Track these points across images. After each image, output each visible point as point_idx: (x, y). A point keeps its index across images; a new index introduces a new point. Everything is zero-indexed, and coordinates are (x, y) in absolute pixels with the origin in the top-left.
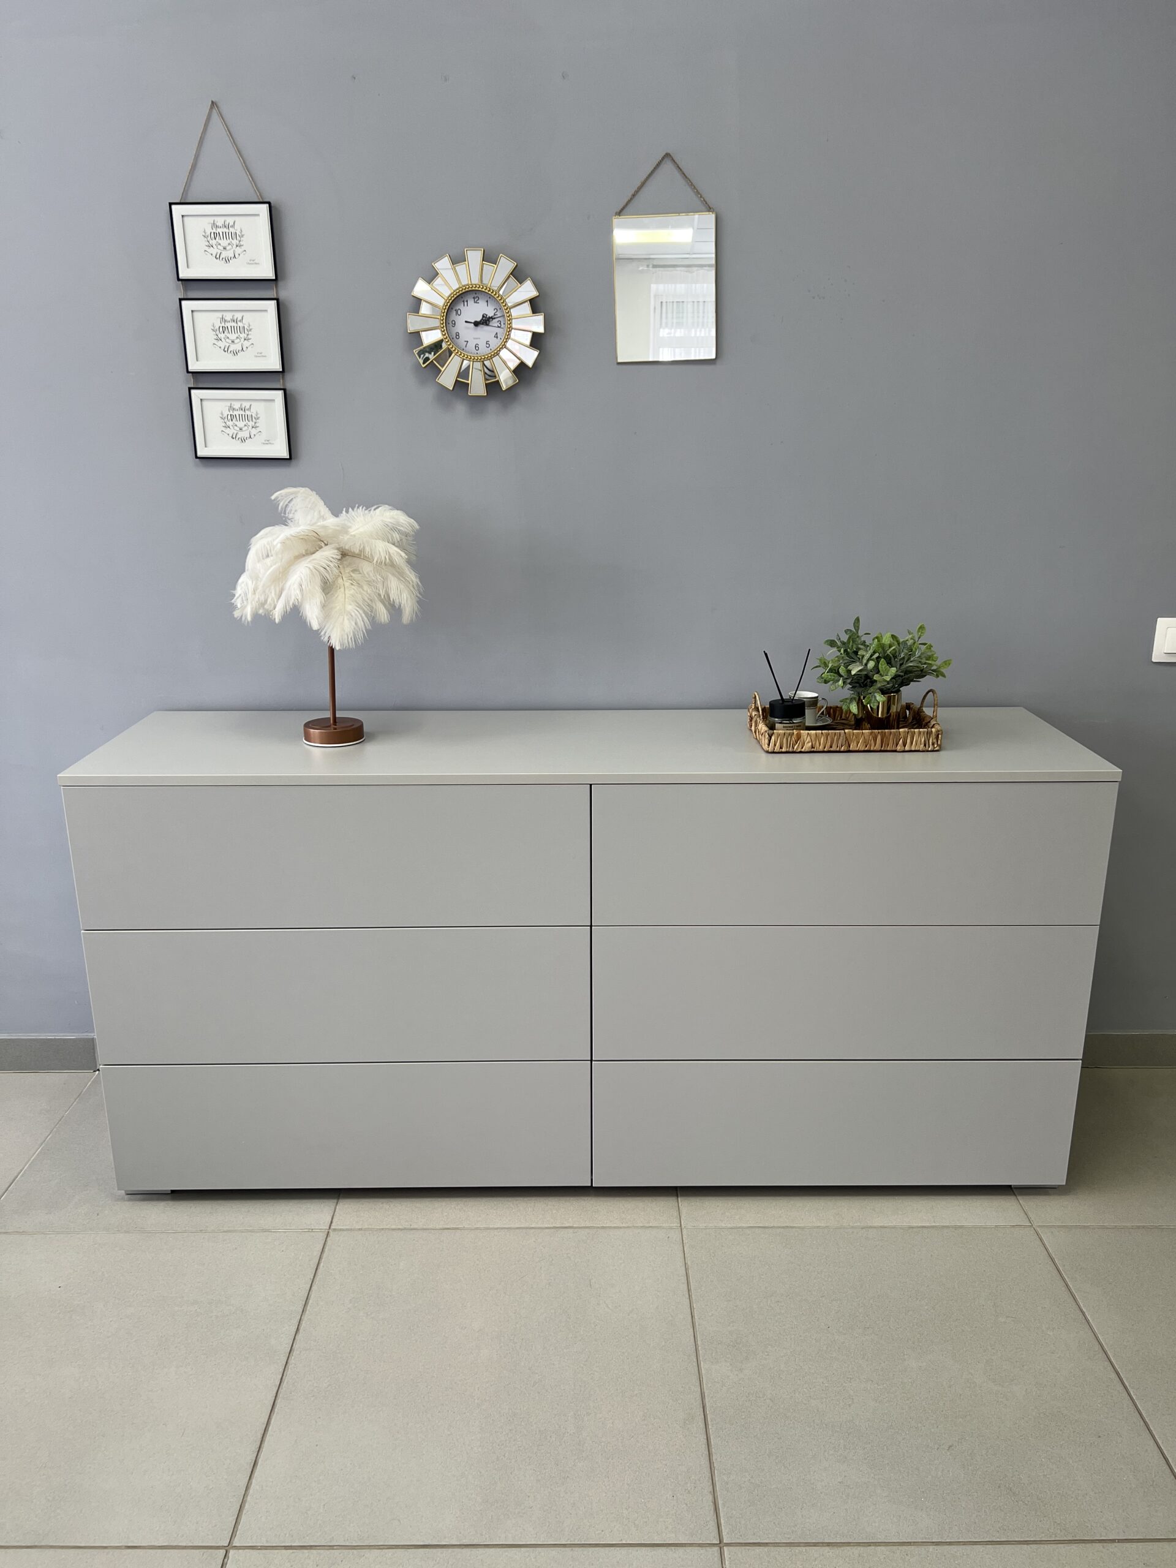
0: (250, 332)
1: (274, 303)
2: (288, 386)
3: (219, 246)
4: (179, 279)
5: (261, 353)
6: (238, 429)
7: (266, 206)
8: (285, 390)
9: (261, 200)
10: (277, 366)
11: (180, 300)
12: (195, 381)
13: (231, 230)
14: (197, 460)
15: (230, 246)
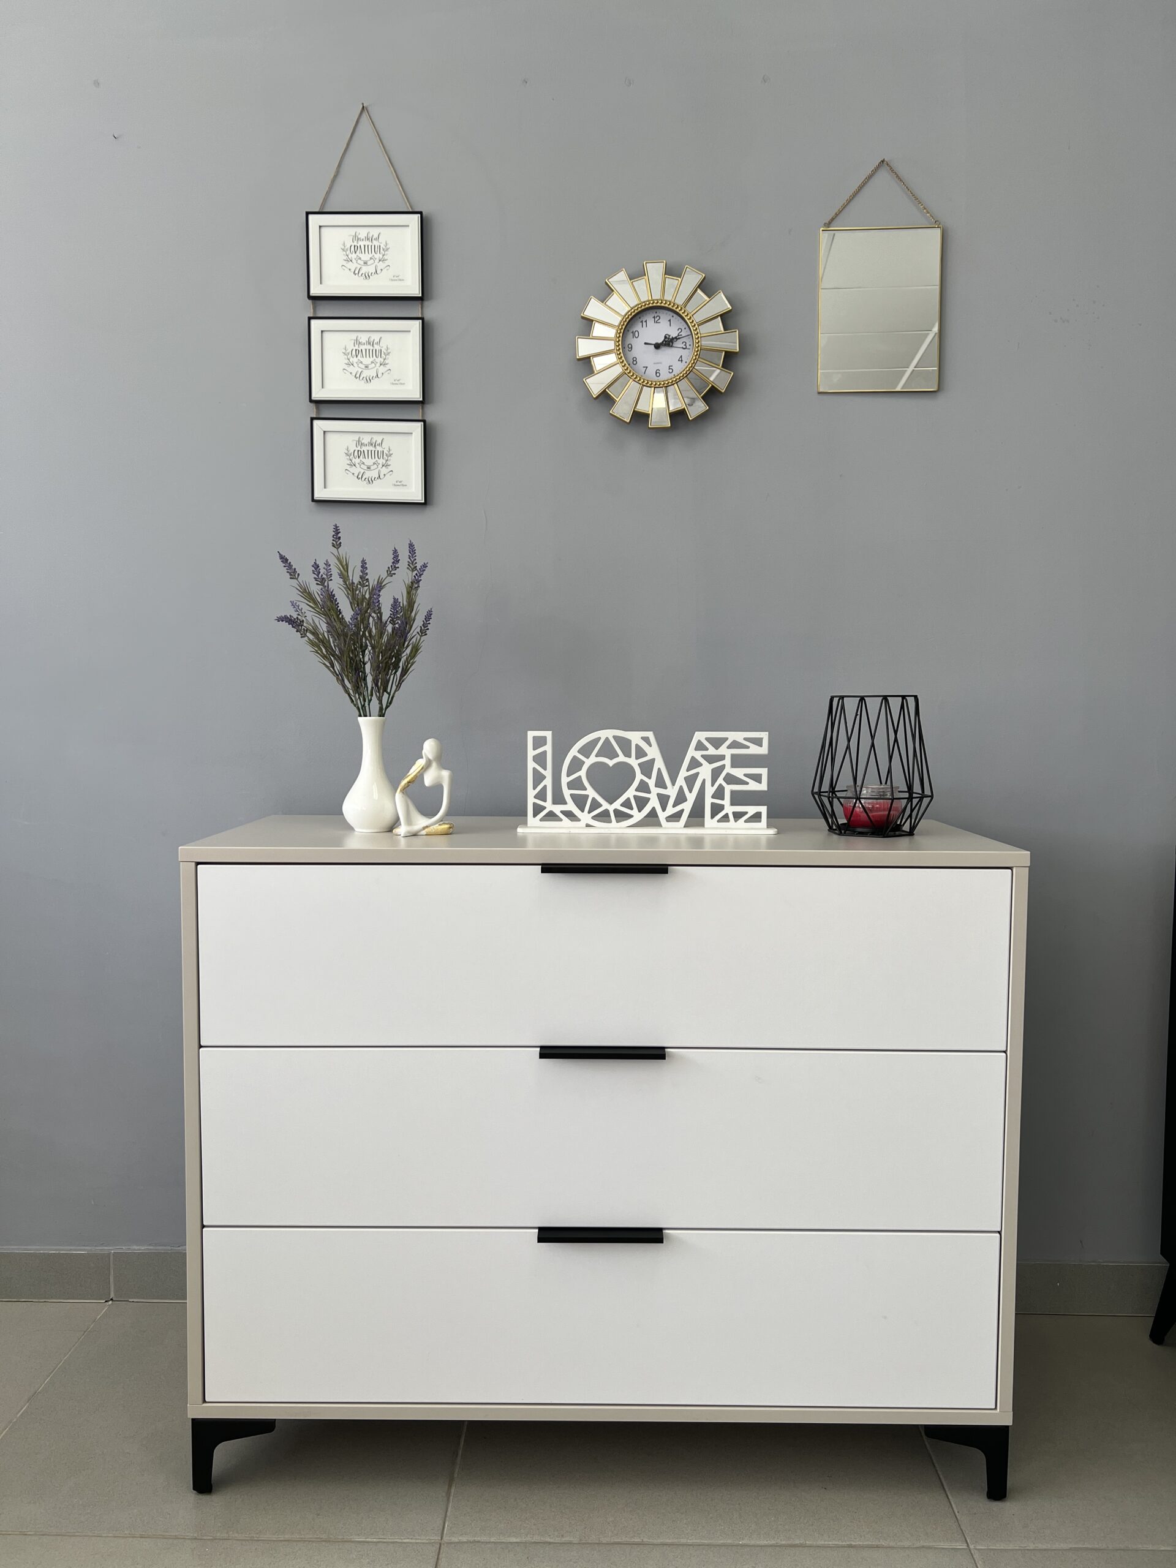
0: (387, 357)
1: (418, 323)
2: (429, 418)
3: (359, 261)
4: (310, 297)
5: (398, 381)
6: (365, 467)
7: (417, 217)
8: (424, 421)
9: (411, 210)
10: (417, 395)
11: (310, 319)
12: (319, 411)
13: (375, 243)
14: (313, 503)
15: (372, 261)
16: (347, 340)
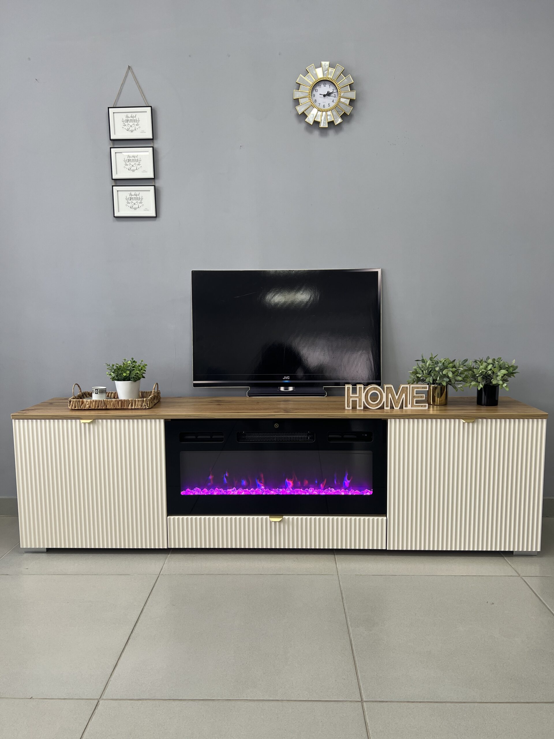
0: (140, 162)
1: (151, 149)
2: (157, 185)
3: (129, 126)
4: (111, 140)
5: (145, 171)
6: (133, 204)
7: (150, 108)
8: (154, 186)
9: (147, 105)
10: (152, 176)
11: (111, 148)
12: (115, 183)
13: (134, 118)
14: (115, 218)
15: (133, 125)
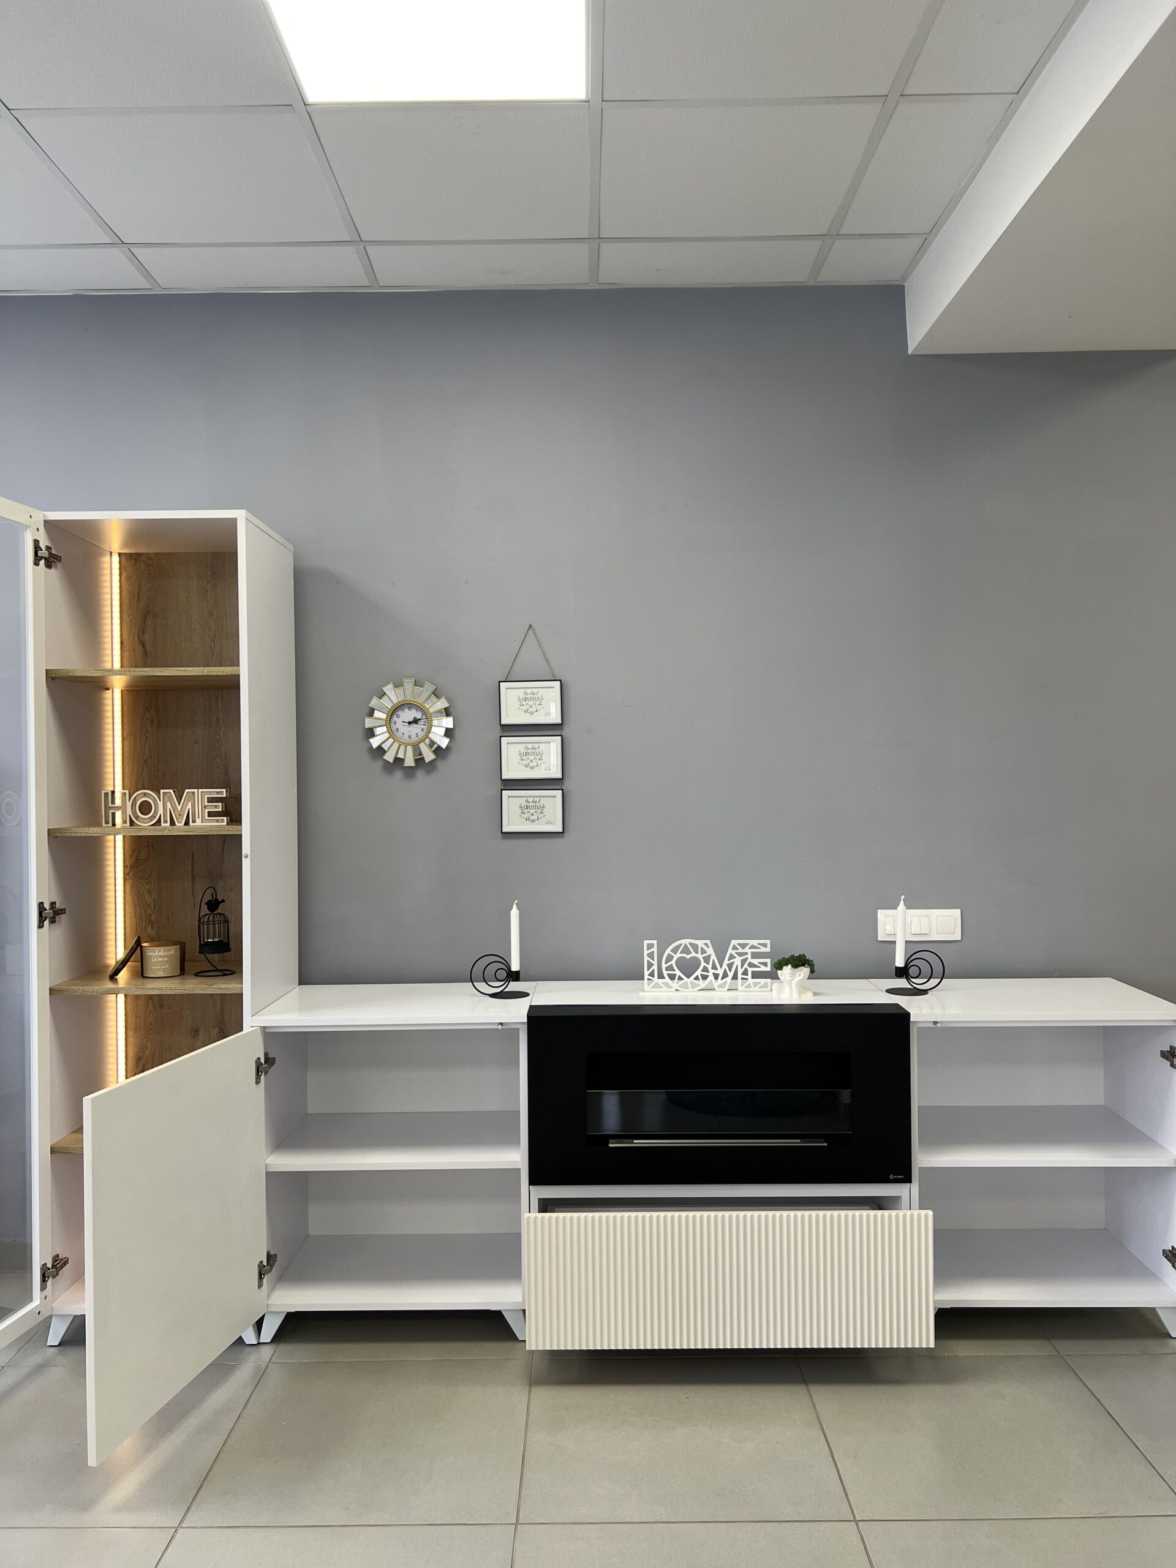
0: (543, 755)
1: (560, 738)
2: (563, 788)
3: (527, 705)
4: (500, 725)
5: (549, 769)
6: (530, 815)
7: (559, 682)
8: (562, 790)
9: (555, 679)
10: (558, 775)
11: (501, 737)
12: (504, 786)
13: (536, 696)
14: (502, 834)
15: (534, 705)
16: (521, 748)
